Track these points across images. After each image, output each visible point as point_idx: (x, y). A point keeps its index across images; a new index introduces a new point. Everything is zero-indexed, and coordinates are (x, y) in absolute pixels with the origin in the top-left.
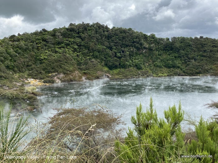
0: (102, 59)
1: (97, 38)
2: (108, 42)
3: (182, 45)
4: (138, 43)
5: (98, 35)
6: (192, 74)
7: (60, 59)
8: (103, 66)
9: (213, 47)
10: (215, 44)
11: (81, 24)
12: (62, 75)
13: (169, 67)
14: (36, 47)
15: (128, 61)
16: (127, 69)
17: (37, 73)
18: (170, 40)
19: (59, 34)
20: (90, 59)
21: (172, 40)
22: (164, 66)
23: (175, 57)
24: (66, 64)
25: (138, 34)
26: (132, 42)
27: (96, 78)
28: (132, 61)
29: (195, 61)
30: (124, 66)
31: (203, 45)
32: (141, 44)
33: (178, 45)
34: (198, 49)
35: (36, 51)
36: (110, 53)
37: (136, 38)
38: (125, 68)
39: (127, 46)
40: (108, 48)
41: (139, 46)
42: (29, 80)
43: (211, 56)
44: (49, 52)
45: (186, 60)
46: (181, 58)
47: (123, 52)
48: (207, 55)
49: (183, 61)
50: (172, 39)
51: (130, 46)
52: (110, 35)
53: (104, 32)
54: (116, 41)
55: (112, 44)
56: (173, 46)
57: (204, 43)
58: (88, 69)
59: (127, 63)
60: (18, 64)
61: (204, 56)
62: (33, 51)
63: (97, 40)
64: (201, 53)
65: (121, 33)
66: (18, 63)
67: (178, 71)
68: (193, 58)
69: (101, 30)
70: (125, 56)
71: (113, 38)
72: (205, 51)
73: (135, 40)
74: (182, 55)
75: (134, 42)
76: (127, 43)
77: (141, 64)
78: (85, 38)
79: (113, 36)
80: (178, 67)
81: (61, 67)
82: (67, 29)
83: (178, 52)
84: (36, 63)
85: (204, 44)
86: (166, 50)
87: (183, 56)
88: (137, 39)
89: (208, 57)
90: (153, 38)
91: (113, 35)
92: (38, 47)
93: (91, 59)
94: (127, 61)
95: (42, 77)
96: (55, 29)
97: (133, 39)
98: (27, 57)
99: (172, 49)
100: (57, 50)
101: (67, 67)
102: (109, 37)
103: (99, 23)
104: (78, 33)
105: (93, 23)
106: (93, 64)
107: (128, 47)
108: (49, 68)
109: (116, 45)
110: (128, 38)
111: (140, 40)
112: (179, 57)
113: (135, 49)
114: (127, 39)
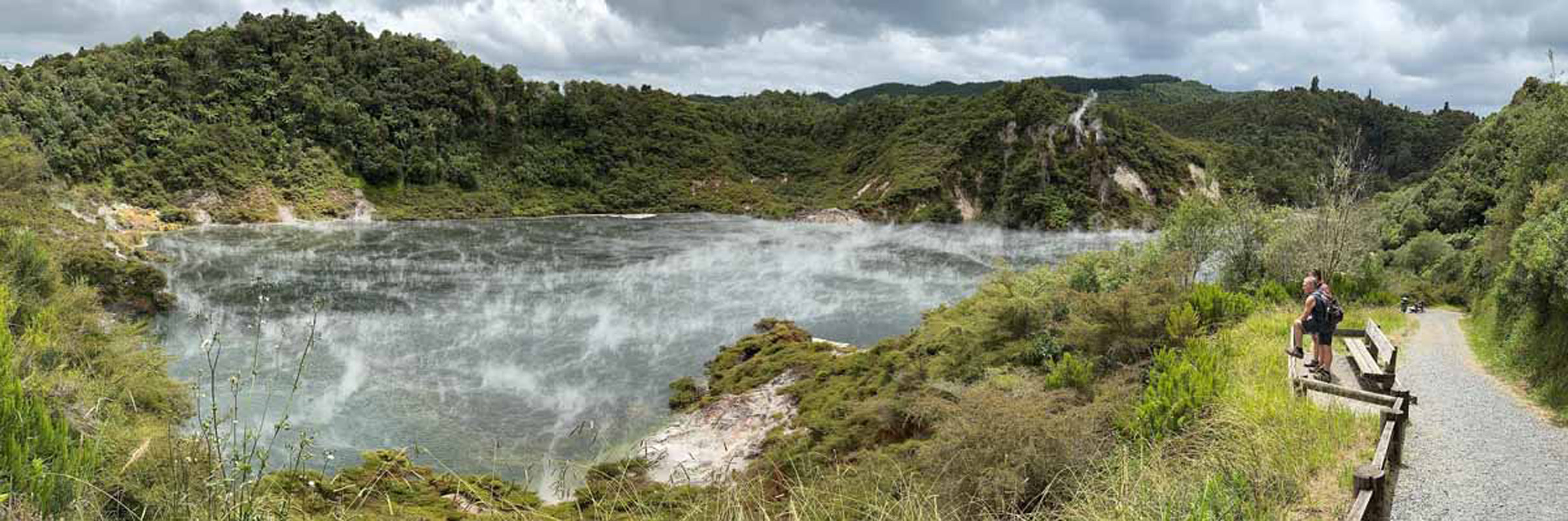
0: (346, 148)
1: (330, 72)
2: (367, 87)
3: (596, 110)
4: (463, 95)
5: (332, 59)
6: (626, 207)
7: (208, 143)
8: (347, 173)
9: (676, 120)
10: (680, 114)
11: (278, 16)
12: (212, 198)
13: (560, 185)
14: (136, 97)
15: (432, 160)
16: (431, 188)
17: (139, 186)
18: (562, 90)
19: (209, 51)
20: (306, 146)
21: (567, 92)
22: (543, 180)
23: (576, 151)
24: (226, 160)
25: (467, 64)
26: (444, 91)
27: (324, 213)
28: (446, 159)
29: (631, 165)
30: (421, 176)
31: (651, 116)
32: (475, 101)
33: (584, 108)
34: (639, 126)
35: (135, 110)
36: (375, 126)
37: (459, 79)
38: (422, 183)
39: (428, 104)
40: (367, 110)
41: (468, 107)
42: (115, 206)
43: (672, 152)
44: (176, 117)
45: (606, 160)
46: (592, 153)
47: (417, 125)
48: (663, 146)
49: (598, 165)
50: (566, 87)
51: (439, 106)
52: (372, 63)
53: (354, 46)
54: (392, 85)
55: (380, 94)
56: (570, 112)
57: (654, 107)
58: (299, 183)
59: (428, 163)
60: (83, 153)
61: (656, 151)
62: (126, 109)
63: (333, 77)
64: (647, 139)
65: (410, 55)
66: (85, 150)
67: (584, 196)
68: (627, 156)
69: (345, 42)
70: (422, 138)
71: (385, 73)
72: (657, 135)
73: (455, 84)
74: (596, 144)
75: (451, 91)
76: (429, 94)
77: (475, 169)
78: (292, 66)
79: (384, 66)
80: (586, 184)
81: (213, 172)
82: (233, 33)
83: (585, 133)
84: (134, 151)
85: (656, 112)
86: (548, 125)
87: (598, 147)
88: (462, 81)
89: (665, 152)
90: (512, 81)
91: (384, 61)
92: (141, 95)
93: (310, 146)
94: (428, 159)
95: (154, 199)
96: (193, 32)
97: (448, 81)
98: (106, 132)
99: (566, 125)
100: (201, 108)
101: (230, 172)
102: (369, 70)
103: (338, 13)
104: (269, 51)
105: (319, 15)
106: (315, 165)
107: (432, 109)
108: (176, 172)
109: (393, 100)
110: (432, 76)
111: (470, 87)
112: (585, 151)
113: (455, 118)
114: (427, 78)
